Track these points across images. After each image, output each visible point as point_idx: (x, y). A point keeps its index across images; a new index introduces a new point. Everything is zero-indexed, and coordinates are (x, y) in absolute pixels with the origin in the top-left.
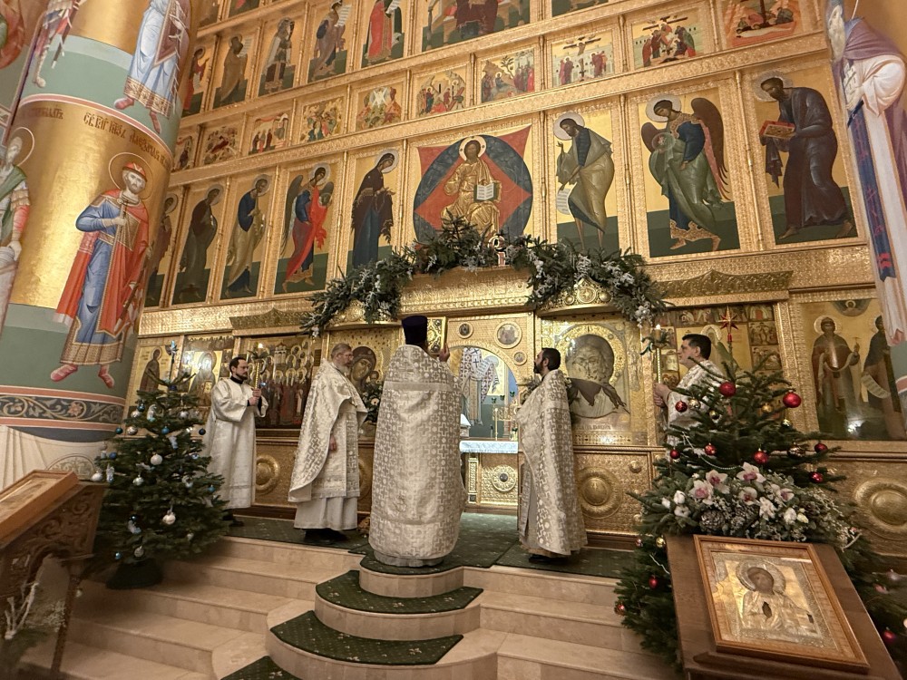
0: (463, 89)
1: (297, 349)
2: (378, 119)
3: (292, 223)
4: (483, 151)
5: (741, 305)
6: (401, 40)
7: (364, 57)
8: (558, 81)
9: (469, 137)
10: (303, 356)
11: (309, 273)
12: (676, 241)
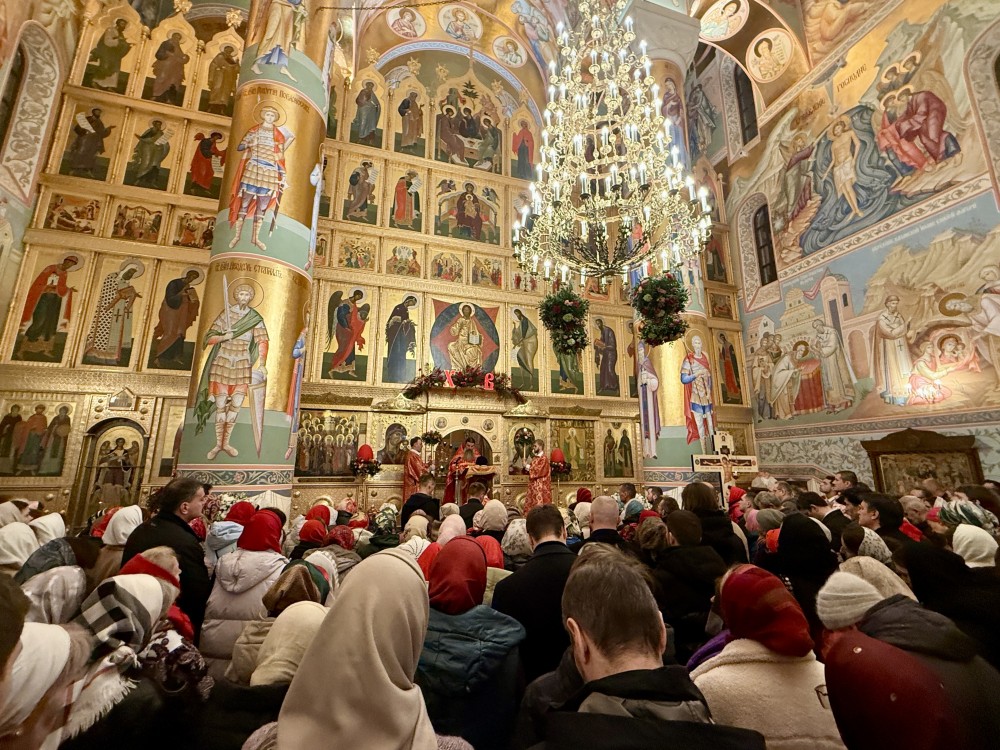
0: (461, 270)
1: (345, 421)
2: (404, 268)
3: (334, 326)
4: (473, 313)
5: (583, 421)
6: (419, 215)
7: (391, 218)
8: (514, 287)
9: (465, 302)
10: (350, 426)
11: (352, 368)
12: (562, 387)
